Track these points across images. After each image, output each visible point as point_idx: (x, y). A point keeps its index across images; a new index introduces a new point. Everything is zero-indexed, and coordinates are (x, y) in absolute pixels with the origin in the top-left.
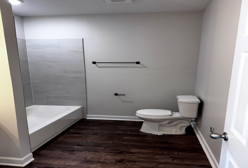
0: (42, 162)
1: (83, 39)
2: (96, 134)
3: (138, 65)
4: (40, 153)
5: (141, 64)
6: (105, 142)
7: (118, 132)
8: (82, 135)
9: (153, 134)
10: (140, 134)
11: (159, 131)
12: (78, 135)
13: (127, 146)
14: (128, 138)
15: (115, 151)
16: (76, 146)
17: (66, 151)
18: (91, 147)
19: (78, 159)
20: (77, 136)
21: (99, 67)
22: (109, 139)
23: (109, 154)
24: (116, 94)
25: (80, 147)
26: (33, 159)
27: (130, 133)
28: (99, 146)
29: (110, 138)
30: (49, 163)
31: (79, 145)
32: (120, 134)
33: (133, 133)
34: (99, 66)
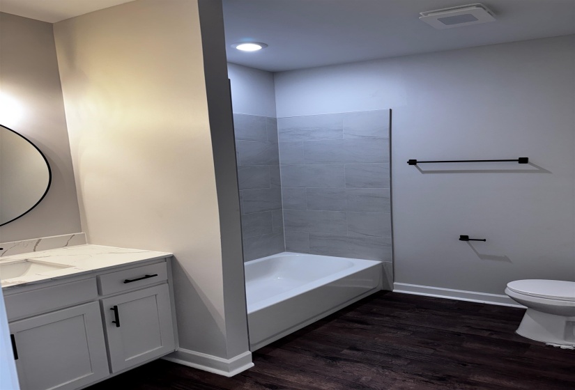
0: (266, 372)
1: (391, 110)
2: (400, 328)
3: (523, 166)
4: (269, 354)
5: (532, 164)
6: (415, 349)
7: (457, 330)
8: (369, 327)
9: (549, 344)
10: (514, 339)
11: (566, 338)
12: (359, 326)
13: (465, 365)
14: (476, 346)
15: (430, 374)
16: (348, 349)
17: (322, 357)
18: (378, 357)
19: (341, 377)
20: (358, 328)
21: (423, 172)
22: (428, 343)
23: (415, 376)
24: (464, 238)
25: (356, 352)
26: (253, 364)
27: (486, 334)
28: (397, 356)
29: (430, 341)
30: (279, 377)
31: (353, 348)
32: (459, 334)
33: (494, 336)
34: (423, 170)
